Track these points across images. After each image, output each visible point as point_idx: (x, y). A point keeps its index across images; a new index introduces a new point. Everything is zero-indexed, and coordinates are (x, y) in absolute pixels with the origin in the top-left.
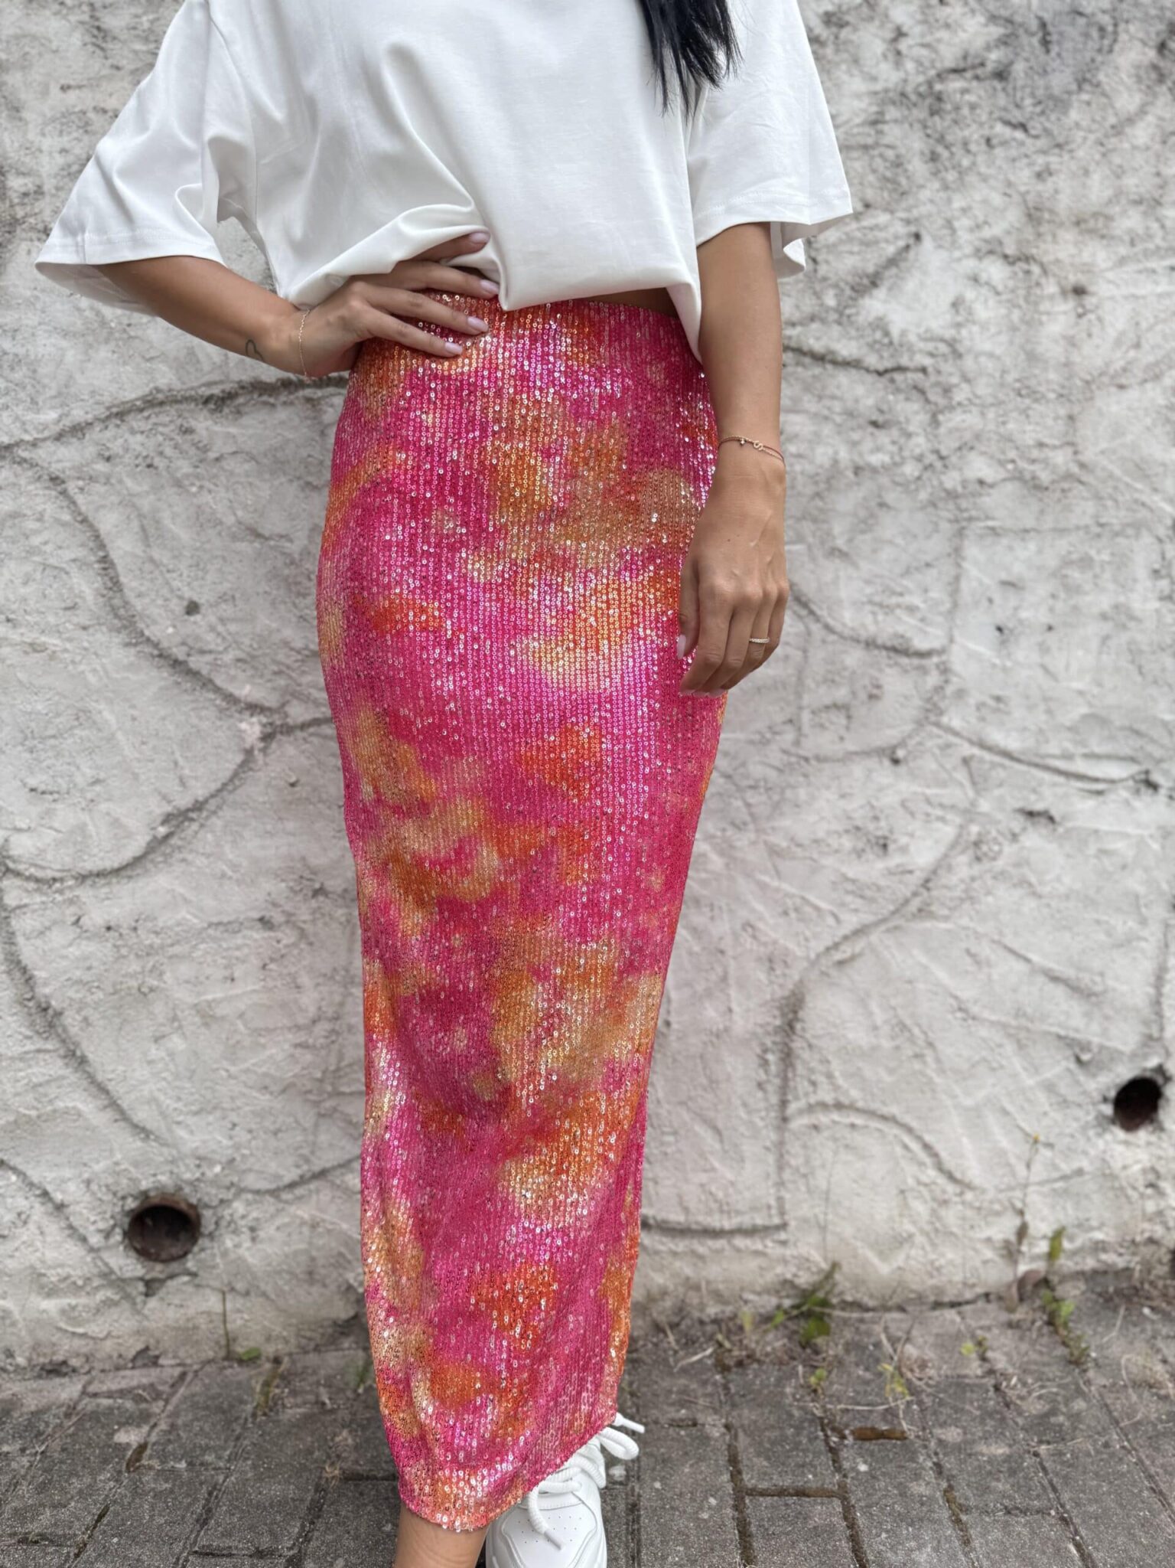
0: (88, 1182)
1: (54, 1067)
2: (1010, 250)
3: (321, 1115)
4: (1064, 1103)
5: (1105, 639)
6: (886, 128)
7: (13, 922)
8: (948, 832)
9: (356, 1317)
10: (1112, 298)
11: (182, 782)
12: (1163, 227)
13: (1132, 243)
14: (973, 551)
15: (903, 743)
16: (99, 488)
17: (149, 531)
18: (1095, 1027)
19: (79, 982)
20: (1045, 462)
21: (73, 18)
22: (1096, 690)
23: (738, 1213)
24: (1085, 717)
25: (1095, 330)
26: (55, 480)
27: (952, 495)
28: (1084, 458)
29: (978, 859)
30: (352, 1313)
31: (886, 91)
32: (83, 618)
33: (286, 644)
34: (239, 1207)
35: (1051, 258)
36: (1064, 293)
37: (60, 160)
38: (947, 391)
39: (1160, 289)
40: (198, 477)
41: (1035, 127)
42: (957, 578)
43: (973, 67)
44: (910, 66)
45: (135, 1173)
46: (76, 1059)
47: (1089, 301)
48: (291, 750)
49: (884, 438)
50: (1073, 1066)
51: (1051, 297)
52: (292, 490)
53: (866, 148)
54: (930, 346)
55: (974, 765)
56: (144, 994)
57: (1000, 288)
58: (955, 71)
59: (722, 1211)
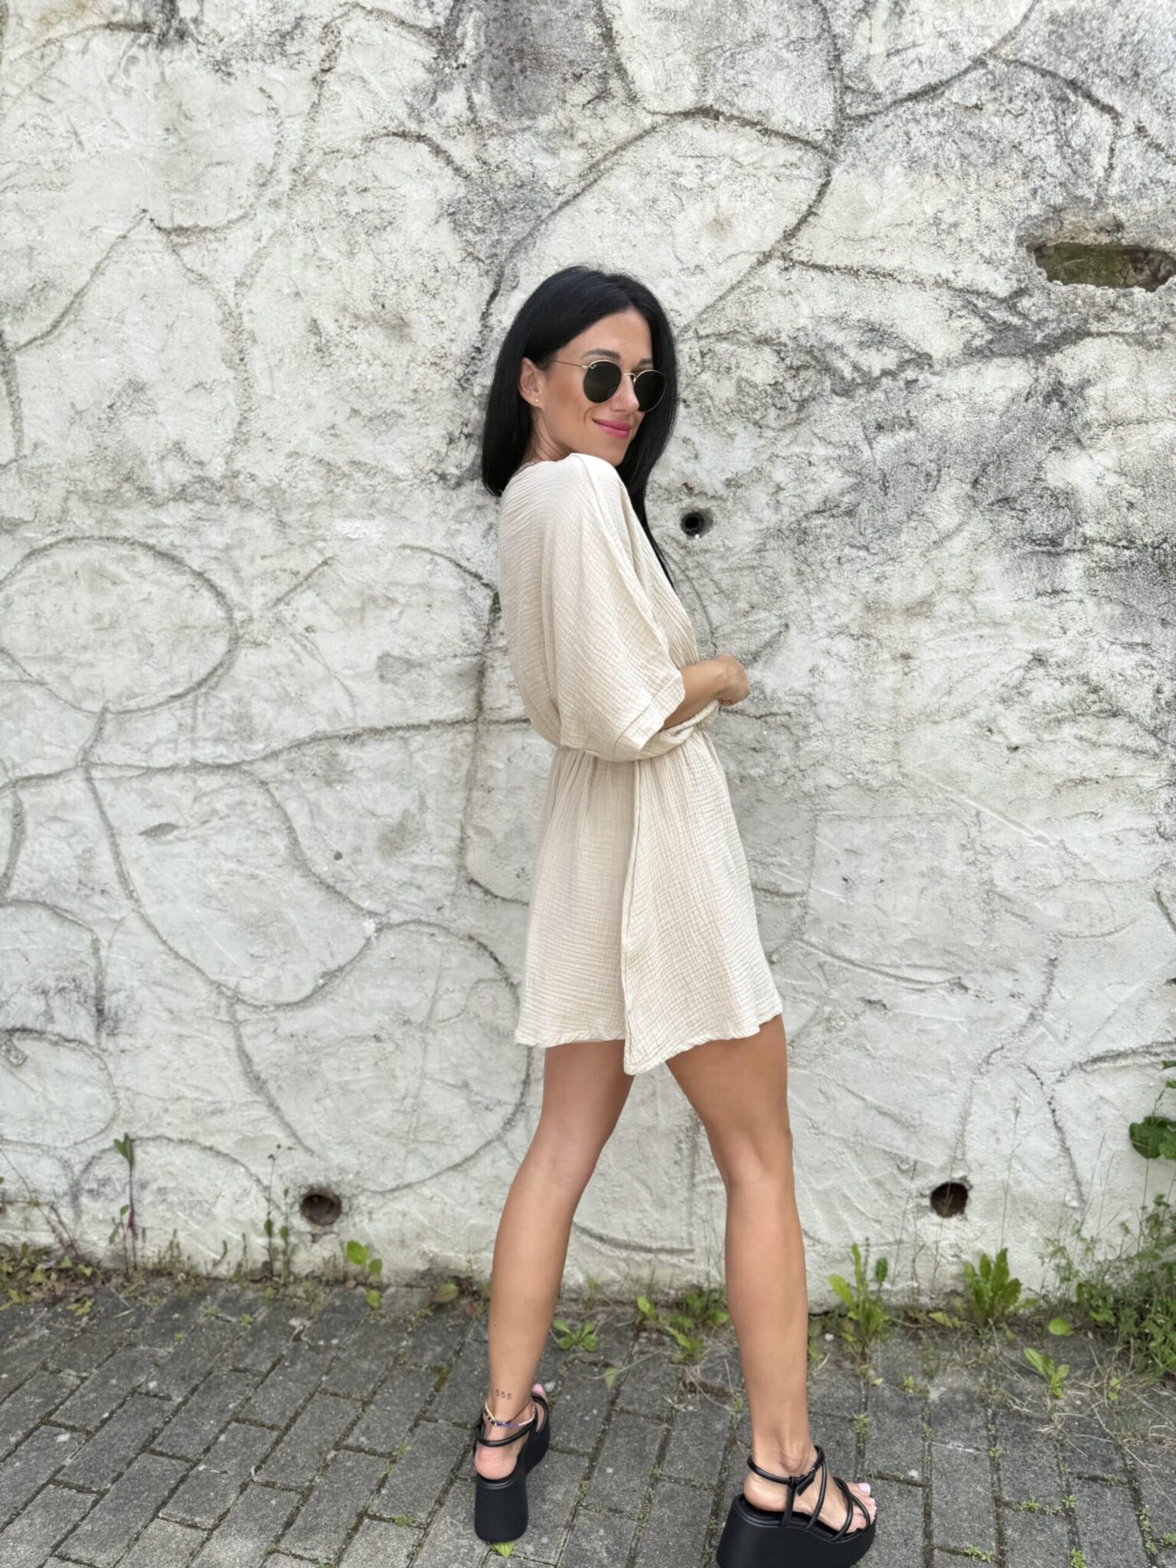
0: (281, 1176)
1: (260, 1111)
2: (855, 630)
3: (409, 1152)
4: (890, 1197)
5: (922, 890)
6: (766, 554)
7: (242, 1030)
8: (809, 1010)
9: (429, 1269)
10: (932, 660)
11: (332, 955)
12: (974, 608)
13: (950, 620)
14: (824, 829)
15: (776, 950)
16: (286, 788)
17: (315, 811)
18: (912, 1147)
19: (276, 1065)
20: (877, 774)
21: (267, 517)
22: (916, 923)
23: (662, 1239)
24: (907, 941)
25: (916, 684)
26: (263, 783)
27: (807, 795)
28: (906, 770)
29: (829, 1030)
30: (427, 1267)
31: (768, 529)
32: (277, 860)
33: (389, 877)
34: (362, 1199)
35: (885, 635)
36: (894, 659)
37: (262, 600)
38: (805, 727)
39: (969, 653)
40: (340, 781)
41: (875, 547)
42: (813, 848)
43: (830, 509)
44: (785, 510)
45: (306, 1173)
46: (274, 1108)
47: (914, 663)
48: (392, 939)
49: (760, 758)
50: (895, 1172)
51: (884, 662)
52: (394, 788)
53: (753, 567)
54: (793, 699)
55: (826, 967)
56: (311, 1075)
57: (846, 657)
58: (817, 512)
59: (650, 1236)
